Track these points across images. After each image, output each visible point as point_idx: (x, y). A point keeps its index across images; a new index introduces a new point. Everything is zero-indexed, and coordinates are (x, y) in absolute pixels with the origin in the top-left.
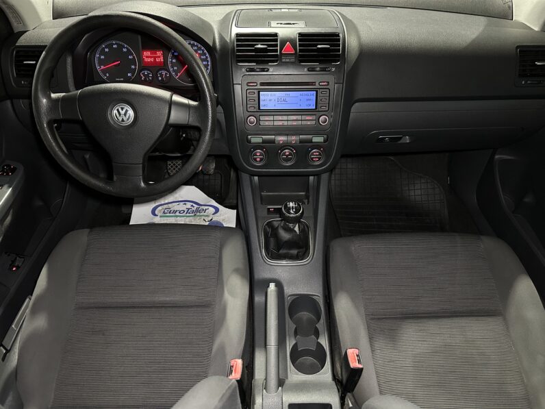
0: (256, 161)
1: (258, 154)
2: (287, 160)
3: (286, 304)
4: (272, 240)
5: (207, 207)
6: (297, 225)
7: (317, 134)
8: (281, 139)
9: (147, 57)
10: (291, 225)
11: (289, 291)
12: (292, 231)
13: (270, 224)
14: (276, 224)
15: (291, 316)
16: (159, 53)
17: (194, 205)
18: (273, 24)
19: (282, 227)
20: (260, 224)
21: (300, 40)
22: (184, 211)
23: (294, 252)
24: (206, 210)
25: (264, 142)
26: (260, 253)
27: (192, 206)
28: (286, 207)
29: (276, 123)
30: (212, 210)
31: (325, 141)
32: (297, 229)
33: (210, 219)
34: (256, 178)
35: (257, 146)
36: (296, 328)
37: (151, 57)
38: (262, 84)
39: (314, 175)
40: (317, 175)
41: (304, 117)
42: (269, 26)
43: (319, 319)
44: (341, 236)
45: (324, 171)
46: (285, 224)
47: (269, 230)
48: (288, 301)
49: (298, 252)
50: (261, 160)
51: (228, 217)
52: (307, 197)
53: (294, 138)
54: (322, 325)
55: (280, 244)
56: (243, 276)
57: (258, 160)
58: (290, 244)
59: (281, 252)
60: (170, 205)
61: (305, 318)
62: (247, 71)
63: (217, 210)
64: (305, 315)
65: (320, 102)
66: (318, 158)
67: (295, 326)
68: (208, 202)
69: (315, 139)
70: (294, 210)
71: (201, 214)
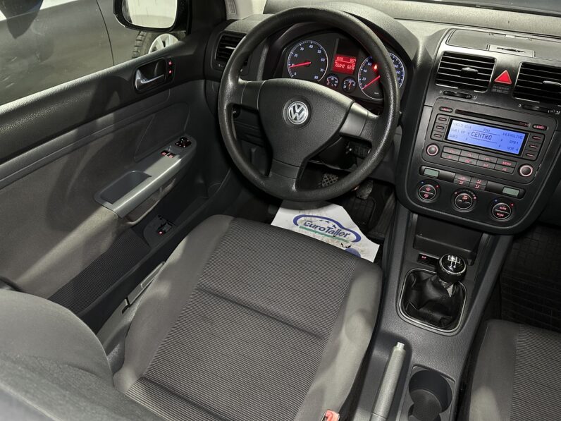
0: (424, 197)
1: (428, 190)
2: (463, 205)
4: (414, 294)
5: (349, 232)
6: (452, 286)
7: (512, 185)
8: (462, 179)
9: (339, 62)
10: (444, 283)
11: (416, 358)
12: (443, 290)
13: (417, 274)
14: (425, 276)
15: (411, 388)
16: (352, 61)
17: (336, 226)
18: (492, 47)
19: (432, 282)
20: (404, 269)
21: (522, 71)
22: (325, 229)
23: (438, 316)
24: (347, 234)
25: (440, 177)
26: (395, 303)
27: (334, 226)
28: (445, 260)
29: (461, 160)
30: (354, 237)
31: (520, 196)
32: (450, 290)
33: (349, 245)
34: (415, 216)
35: (430, 180)
36: (413, 406)
37: (342, 63)
38: (458, 112)
39: (489, 233)
40: (495, 234)
41: (500, 161)
42: (487, 49)
43: (445, 408)
44: (500, 318)
45: (505, 233)
46: (437, 279)
47: (414, 280)
48: (413, 370)
49: (442, 318)
50: (430, 197)
51: (368, 250)
52: (473, 257)
53: (479, 182)
54: (446, 417)
55: (423, 301)
57: (426, 196)
58: (436, 305)
59: (421, 310)
60: (313, 219)
61: (427, 399)
62: (445, 94)
63: (358, 238)
64: (429, 396)
65: (528, 148)
66: (502, 213)
67: (413, 403)
68: (352, 227)
69: (507, 191)
70: (455, 267)
71: (341, 237)
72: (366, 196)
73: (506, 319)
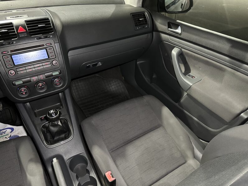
0: (23, 94)
1: (23, 90)
2: (42, 89)
3: (67, 165)
4: (48, 135)
5: (5, 130)
6: (59, 121)
7: (55, 70)
8: (35, 79)
10: (56, 123)
11: (66, 158)
12: (57, 125)
13: (44, 127)
14: (47, 125)
15: (72, 170)
18: (8, 18)
19: (51, 125)
20: (38, 129)
21: (27, 24)
23: (63, 136)
24: (5, 132)
25: (24, 83)
28: (49, 114)
29: (28, 71)
31: (60, 73)
32: (59, 123)
33: (9, 136)
34: (28, 104)
35: (20, 86)
36: (76, 175)
38: (12, 51)
39: (61, 92)
40: (63, 91)
41: (43, 64)
42: (6, 19)
43: (87, 164)
45: (65, 89)
46: (52, 123)
47: (45, 130)
48: (68, 163)
49: (65, 135)
50: (26, 93)
51: (20, 131)
52: (61, 105)
53: (41, 76)
54: (89, 167)
55: (53, 135)
56: (36, 162)
57: (24, 93)
58: (59, 133)
59: (55, 138)
61: (79, 167)
63: (12, 129)
64: (79, 165)
65: (50, 54)
66: (59, 83)
67: (76, 174)
68: (6, 127)
69: (54, 74)
70: (54, 114)
71: (3, 135)
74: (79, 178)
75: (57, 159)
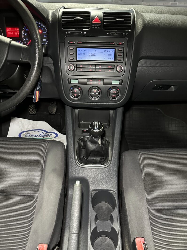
0: (74, 96)
1: (75, 91)
2: (95, 96)
3: (90, 196)
4: (83, 151)
5: (51, 134)
6: (100, 139)
9: (9, 32)
10: (95, 139)
11: (92, 187)
12: (96, 143)
13: (83, 140)
14: (85, 140)
15: (93, 206)
16: (17, 30)
17: (44, 132)
19: (89, 140)
20: (76, 140)
22: (38, 135)
23: (98, 159)
24: (50, 135)
25: (79, 83)
26: (74, 159)
27: (43, 133)
28: (92, 125)
30: (55, 135)
31: (121, 84)
32: (99, 142)
35: (75, 86)
37: (12, 32)
38: (79, 43)
39: (113, 109)
40: (115, 108)
42: (85, 9)
43: (114, 209)
45: (120, 106)
46: (92, 138)
47: (82, 143)
48: (92, 194)
49: (101, 159)
54: (115, 214)
55: (89, 153)
57: (76, 95)
58: (96, 153)
59: (89, 158)
60: (30, 132)
61: (104, 207)
62: (69, 34)
63: (57, 135)
64: (104, 205)
65: (118, 56)
66: (115, 95)
67: (96, 214)
68: (52, 131)
69: (114, 82)
70: (97, 127)
71: (47, 137)
72: (54, 112)
73: (131, 149)
74: (98, 221)
75: (80, 183)
